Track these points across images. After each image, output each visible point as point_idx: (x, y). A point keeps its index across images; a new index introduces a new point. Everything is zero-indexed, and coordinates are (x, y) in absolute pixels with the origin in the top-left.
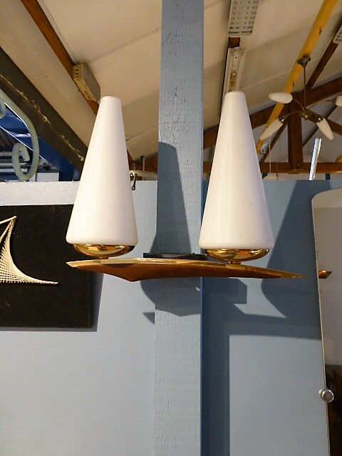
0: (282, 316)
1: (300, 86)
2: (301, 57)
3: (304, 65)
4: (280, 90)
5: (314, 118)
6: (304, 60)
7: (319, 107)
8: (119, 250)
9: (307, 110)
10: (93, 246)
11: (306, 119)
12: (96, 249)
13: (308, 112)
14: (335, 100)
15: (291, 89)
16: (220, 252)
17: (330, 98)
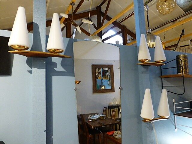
0: (65, 71)
1: (71, 13)
2: (71, 3)
3: (73, 6)
4: (64, 13)
5: (75, 25)
6: (72, 4)
7: (77, 22)
8: (24, 48)
9: (73, 22)
10: (18, 46)
11: (73, 25)
12: (18, 47)
13: (73, 23)
14: (82, 20)
15: (68, 13)
16: (52, 50)
17: (81, 19)
